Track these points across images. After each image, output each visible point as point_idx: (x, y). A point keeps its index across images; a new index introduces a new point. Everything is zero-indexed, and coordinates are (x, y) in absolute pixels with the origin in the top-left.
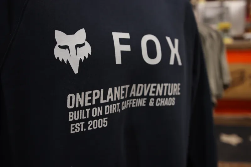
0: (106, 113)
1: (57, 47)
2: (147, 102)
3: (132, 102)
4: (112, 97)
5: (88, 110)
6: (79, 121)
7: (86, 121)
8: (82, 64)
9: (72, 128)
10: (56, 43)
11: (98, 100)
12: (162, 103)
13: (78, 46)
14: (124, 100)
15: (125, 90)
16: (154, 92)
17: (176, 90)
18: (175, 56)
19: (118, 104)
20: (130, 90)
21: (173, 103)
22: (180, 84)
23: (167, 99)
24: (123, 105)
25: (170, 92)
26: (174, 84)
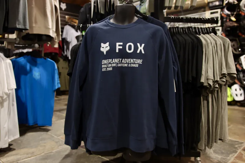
0: (112, 66)
1: (101, 47)
2: (128, 65)
4: (114, 62)
5: (107, 65)
6: (105, 68)
7: (106, 68)
8: (107, 52)
9: (103, 70)
10: (101, 46)
11: (110, 62)
13: (106, 47)
14: (119, 63)
15: (119, 60)
16: (130, 62)
17: (139, 62)
18: (141, 50)
19: (116, 64)
20: (122, 61)
21: (137, 66)
22: (142, 60)
23: (135, 64)
24: (118, 65)
25: (136, 62)
26: (139, 60)
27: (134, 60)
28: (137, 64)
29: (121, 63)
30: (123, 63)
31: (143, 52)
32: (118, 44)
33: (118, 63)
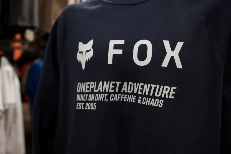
0: (96, 100)
1: (78, 52)
2: (137, 100)
3: (124, 96)
4: (101, 89)
6: (82, 102)
7: (85, 102)
9: (77, 106)
10: (78, 50)
11: (93, 89)
12: (148, 103)
13: (87, 51)
14: (114, 93)
15: (115, 85)
16: (142, 91)
17: (167, 93)
18: (172, 58)
19: (106, 95)
20: (121, 86)
21: (161, 105)
22: (175, 88)
23: (153, 100)
24: (112, 97)
25: (158, 94)
26: (165, 87)
27: (151, 87)
28: (160, 98)
29: (120, 92)
30: (124, 93)
31: (179, 65)
32: (112, 43)
33: (112, 93)
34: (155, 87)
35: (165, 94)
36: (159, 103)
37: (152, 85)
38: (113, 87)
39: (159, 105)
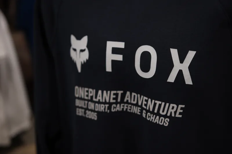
1: (72, 48)
2: (141, 112)
3: (127, 106)
4: (101, 98)
5: (86, 102)
6: (82, 108)
7: (85, 109)
9: (77, 111)
11: (92, 97)
12: (152, 119)
14: (116, 103)
15: (117, 95)
16: (146, 105)
17: (173, 111)
18: (180, 72)
19: (107, 106)
20: (123, 96)
21: (166, 124)
22: (183, 106)
23: (158, 117)
24: (114, 108)
25: (163, 111)
26: (171, 104)
27: (155, 104)
28: (165, 116)
29: (122, 101)
33: (113, 103)
34: (159, 104)
35: (171, 112)
36: (164, 122)
37: (156, 102)
38: (115, 96)
39: (165, 123)
